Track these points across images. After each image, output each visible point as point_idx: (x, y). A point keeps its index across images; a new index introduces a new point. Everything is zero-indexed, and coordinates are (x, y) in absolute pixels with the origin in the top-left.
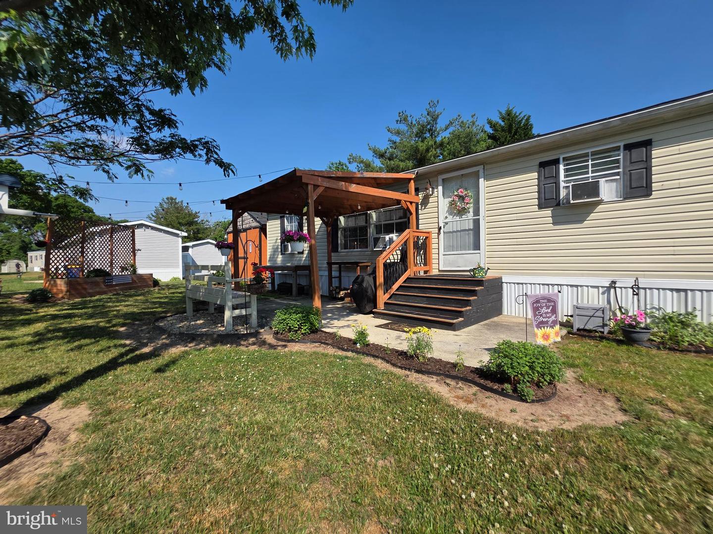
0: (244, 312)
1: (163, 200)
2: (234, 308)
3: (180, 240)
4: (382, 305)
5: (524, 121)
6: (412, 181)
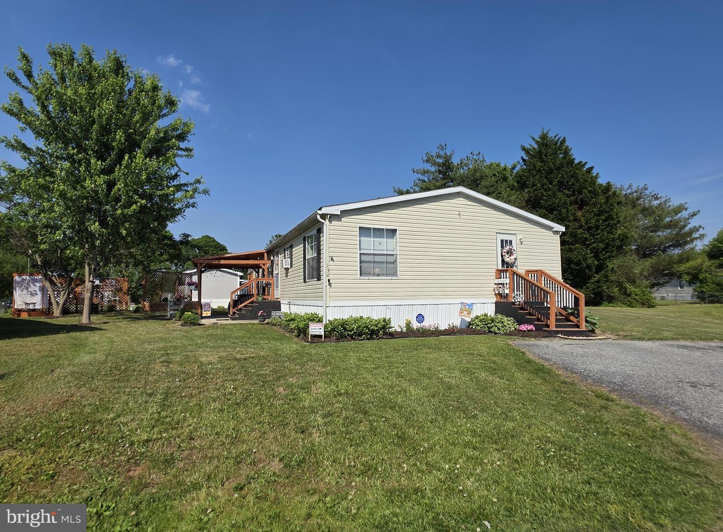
0: (174, 312)
1: (273, 237)
2: (171, 310)
3: (239, 278)
4: (231, 313)
5: (559, 144)
6: (265, 254)
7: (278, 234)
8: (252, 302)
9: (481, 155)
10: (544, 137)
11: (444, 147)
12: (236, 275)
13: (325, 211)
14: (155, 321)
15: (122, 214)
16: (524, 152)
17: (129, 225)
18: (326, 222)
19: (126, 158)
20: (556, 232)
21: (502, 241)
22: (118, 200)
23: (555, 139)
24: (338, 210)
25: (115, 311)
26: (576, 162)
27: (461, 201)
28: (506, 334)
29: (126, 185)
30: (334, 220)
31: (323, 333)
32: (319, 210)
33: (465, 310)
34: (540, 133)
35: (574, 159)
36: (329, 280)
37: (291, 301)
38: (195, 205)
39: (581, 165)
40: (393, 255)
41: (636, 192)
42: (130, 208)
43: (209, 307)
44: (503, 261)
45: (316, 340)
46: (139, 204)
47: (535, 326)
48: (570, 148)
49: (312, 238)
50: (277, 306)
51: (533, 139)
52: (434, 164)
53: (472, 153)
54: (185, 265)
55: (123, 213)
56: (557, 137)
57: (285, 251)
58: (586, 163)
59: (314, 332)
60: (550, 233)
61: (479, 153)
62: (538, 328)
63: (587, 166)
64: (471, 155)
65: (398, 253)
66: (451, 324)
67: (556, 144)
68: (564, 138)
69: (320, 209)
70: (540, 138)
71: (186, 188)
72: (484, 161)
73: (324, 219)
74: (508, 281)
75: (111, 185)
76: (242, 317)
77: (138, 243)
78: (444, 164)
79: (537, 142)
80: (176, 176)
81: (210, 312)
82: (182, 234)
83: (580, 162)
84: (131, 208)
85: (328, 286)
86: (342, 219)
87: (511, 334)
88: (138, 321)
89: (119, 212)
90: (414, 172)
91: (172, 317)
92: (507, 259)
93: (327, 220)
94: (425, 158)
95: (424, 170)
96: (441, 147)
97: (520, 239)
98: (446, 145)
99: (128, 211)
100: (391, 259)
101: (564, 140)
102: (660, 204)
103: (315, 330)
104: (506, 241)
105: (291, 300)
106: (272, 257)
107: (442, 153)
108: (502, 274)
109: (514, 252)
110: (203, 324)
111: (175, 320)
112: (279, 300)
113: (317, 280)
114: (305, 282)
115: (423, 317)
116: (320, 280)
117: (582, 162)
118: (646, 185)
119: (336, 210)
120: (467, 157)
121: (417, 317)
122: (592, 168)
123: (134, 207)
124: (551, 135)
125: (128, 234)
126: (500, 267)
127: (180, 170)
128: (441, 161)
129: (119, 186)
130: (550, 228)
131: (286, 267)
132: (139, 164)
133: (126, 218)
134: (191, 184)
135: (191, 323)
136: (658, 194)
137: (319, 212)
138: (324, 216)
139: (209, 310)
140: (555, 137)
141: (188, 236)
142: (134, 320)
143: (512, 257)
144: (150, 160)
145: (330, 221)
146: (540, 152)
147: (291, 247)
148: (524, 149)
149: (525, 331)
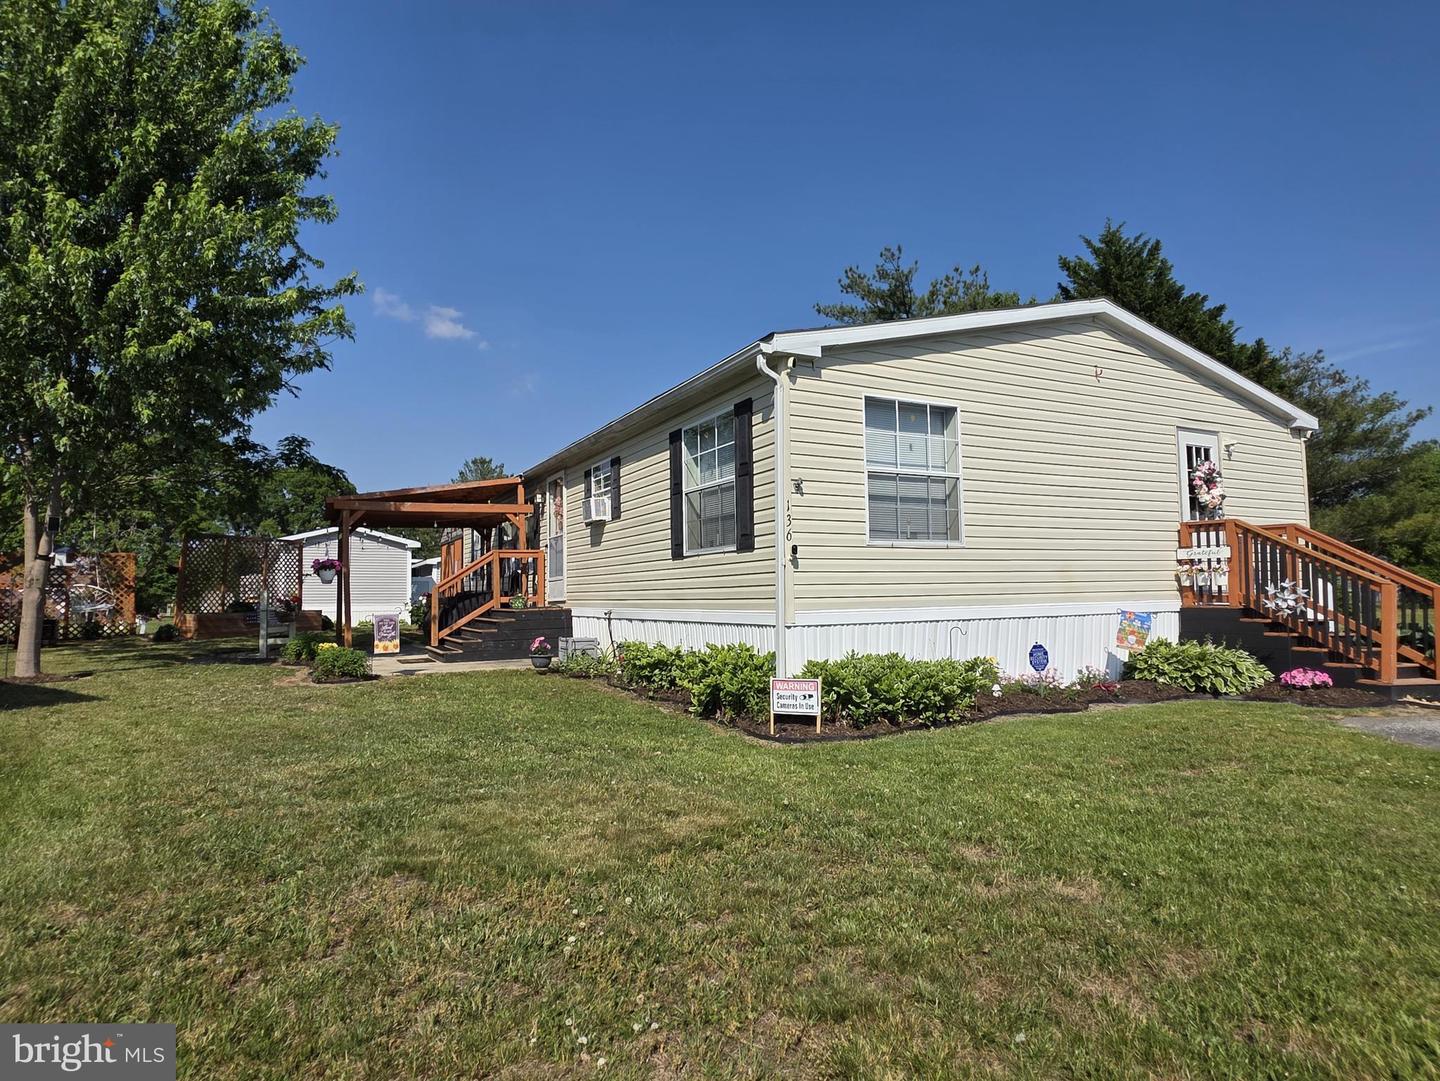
0: (279, 641)
1: (467, 465)
2: (269, 636)
3: (409, 554)
4: (435, 642)
5: (1145, 255)
6: (520, 487)
7: (478, 457)
8: (488, 613)
9: (980, 273)
10: (1111, 239)
11: (897, 253)
12: (402, 546)
13: (781, 343)
14: (228, 666)
15: (140, 357)
16: (1067, 273)
17: (158, 397)
18: (782, 378)
19: (160, 190)
20: (1298, 432)
21: (1189, 449)
22: (128, 316)
23: (1137, 245)
24: (814, 344)
25: (100, 636)
26: (1186, 294)
27: (1098, 338)
28: (1247, 697)
29: (154, 276)
30: (804, 375)
31: (817, 711)
32: (763, 340)
33: (1132, 633)
34: (1103, 232)
35: (1182, 288)
36: (794, 549)
37: (614, 610)
38: (326, 362)
39: (1196, 300)
40: (942, 480)
41: (1296, 367)
42: (164, 341)
43: (394, 629)
44: (1194, 502)
45: (796, 730)
46: (192, 331)
47: (1330, 671)
48: (1170, 264)
49: (710, 430)
50: (559, 622)
51: (1088, 243)
52: (868, 294)
53: (957, 270)
54: (260, 528)
55: (144, 355)
56: (1141, 242)
57: (588, 475)
58: (1205, 298)
59: (789, 706)
60: (1284, 433)
61: (977, 269)
62: (1343, 680)
63: (1209, 305)
64: (954, 274)
65: (961, 473)
66: (1085, 671)
67: (1139, 254)
68: (1158, 242)
69: (768, 338)
70: (1101, 241)
71: (314, 303)
72: (986, 287)
73: (773, 368)
74: (1225, 552)
75: (106, 276)
76: (471, 654)
77: (182, 447)
78: (892, 294)
79: (1096, 252)
80: (293, 266)
81: (397, 641)
82: (286, 439)
83: (1194, 297)
84: (170, 342)
85: (789, 565)
86: (823, 371)
87: (1257, 695)
88: (178, 669)
89: (132, 350)
90: (819, 311)
91: (274, 652)
92: (1204, 497)
93: (784, 373)
94: (846, 282)
95: (841, 307)
96: (889, 254)
97: (1227, 446)
98: (900, 249)
99: (160, 351)
100: (937, 491)
101: (1156, 247)
102: (1344, 394)
103: (791, 702)
104: (1198, 450)
105: (615, 606)
106: (539, 496)
107: (889, 267)
108: (1195, 535)
109: (1218, 479)
110: (377, 677)
111: (285, 663)
112: (565, 607)
113: (740, 550)
114: (677, 554)
115: (1046, 653)
116: (750, 548)
117: (1198, 294)
118: (1320, 352)
119: (808, 343)
120: (947, 279)
121: (1031, 655)
122: (1220, 309)
123: (178, 338)
124: (1128, 235)
125: (156, 423)
126: (1187, 518)
127: (301, 254)
128: (885, 287)
129: (134, 277)
130: (1284, 420)
131: (598, 518)
132: (198, 212)
133: (148, 375)
134: (329, 293)
135: (344, 674)
136: (1343, 371)
137: (766, 348)
138: (776, 360)
139: (393, 638)
140: (1137, 239)
141: (302, 442)
142: (166, 665)
143: (1216, 492)
144: (227, 212)
145: (792, 377)
146: (1104, 272)
147: (616, 463)
148: (1065, 265)
149: (1303, 688)
